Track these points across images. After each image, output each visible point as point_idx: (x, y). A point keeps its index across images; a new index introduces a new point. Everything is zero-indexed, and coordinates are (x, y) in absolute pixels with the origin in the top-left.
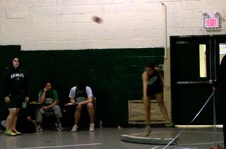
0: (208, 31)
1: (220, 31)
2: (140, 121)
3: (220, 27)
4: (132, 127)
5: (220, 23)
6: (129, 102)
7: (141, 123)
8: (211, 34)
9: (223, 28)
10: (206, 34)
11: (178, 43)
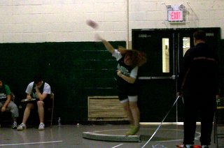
0: (172, 24)
1: (184, 24)
2: (100, 118)
3: (184, 20)
4: (91, 124)
5: (184, 16)
6: (89, 98)
7: (101, 120)
8: (175, 27)
9: (187, 21)
10: (170, 27)
11: (139, 36)
